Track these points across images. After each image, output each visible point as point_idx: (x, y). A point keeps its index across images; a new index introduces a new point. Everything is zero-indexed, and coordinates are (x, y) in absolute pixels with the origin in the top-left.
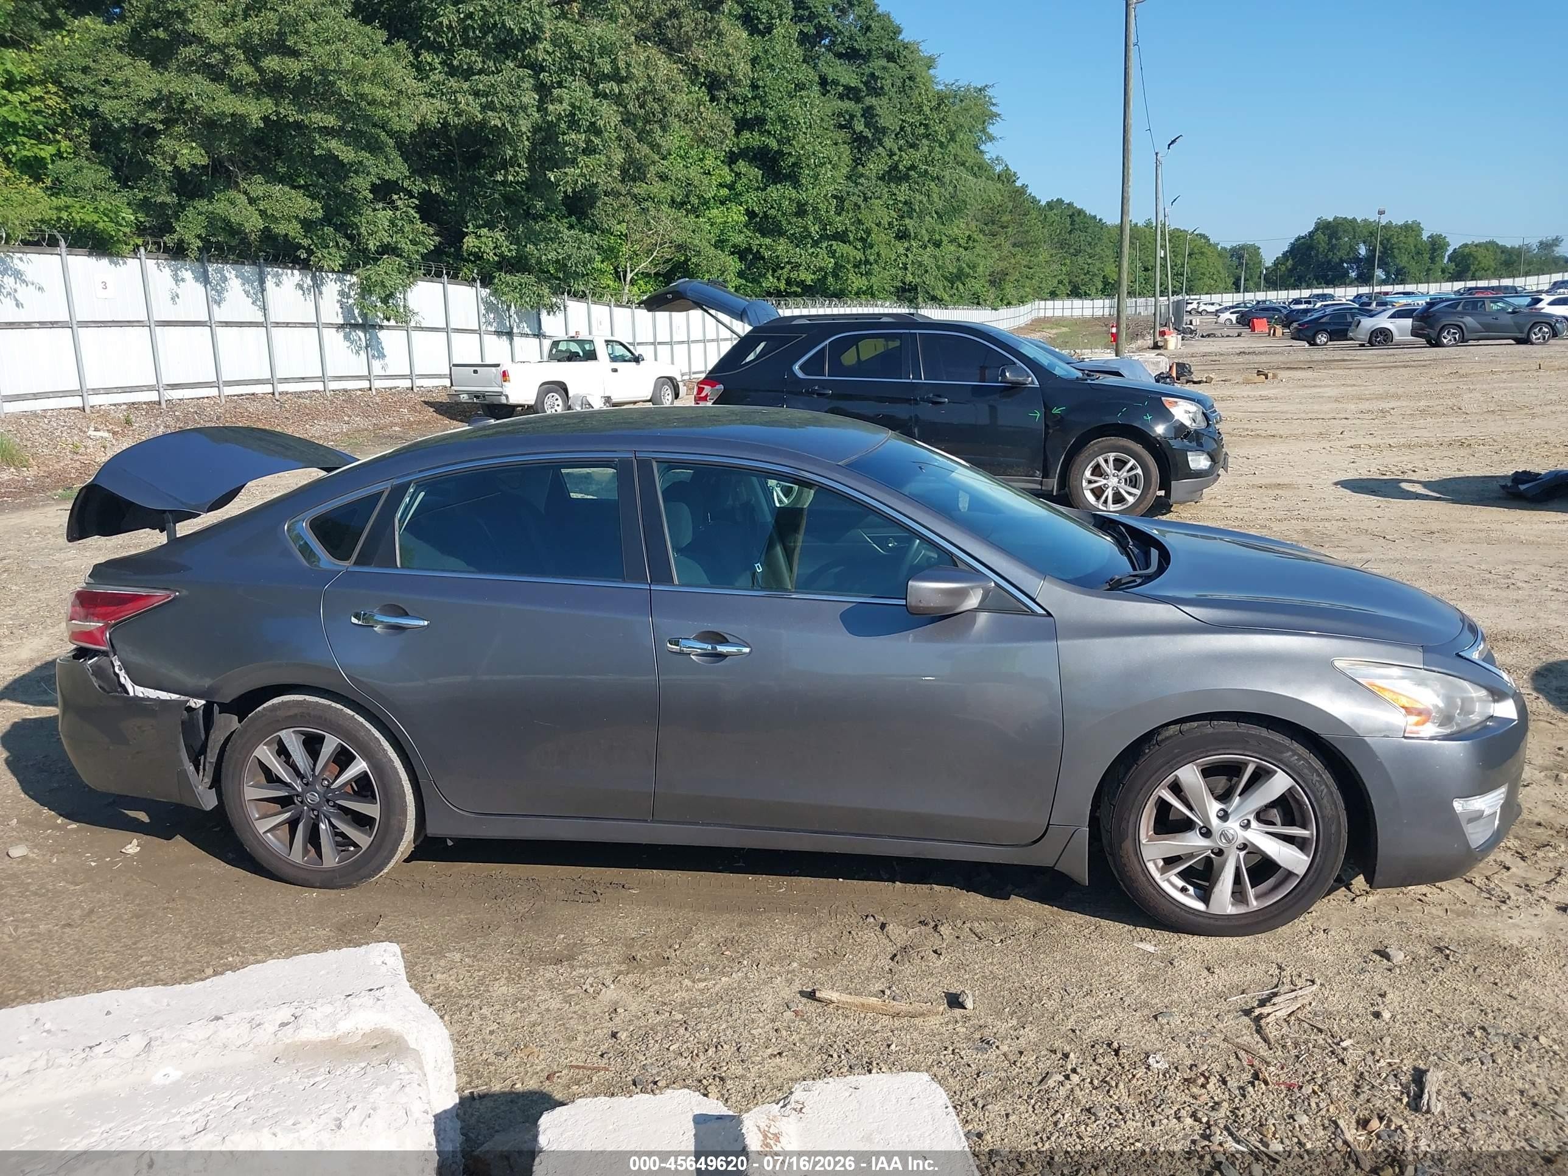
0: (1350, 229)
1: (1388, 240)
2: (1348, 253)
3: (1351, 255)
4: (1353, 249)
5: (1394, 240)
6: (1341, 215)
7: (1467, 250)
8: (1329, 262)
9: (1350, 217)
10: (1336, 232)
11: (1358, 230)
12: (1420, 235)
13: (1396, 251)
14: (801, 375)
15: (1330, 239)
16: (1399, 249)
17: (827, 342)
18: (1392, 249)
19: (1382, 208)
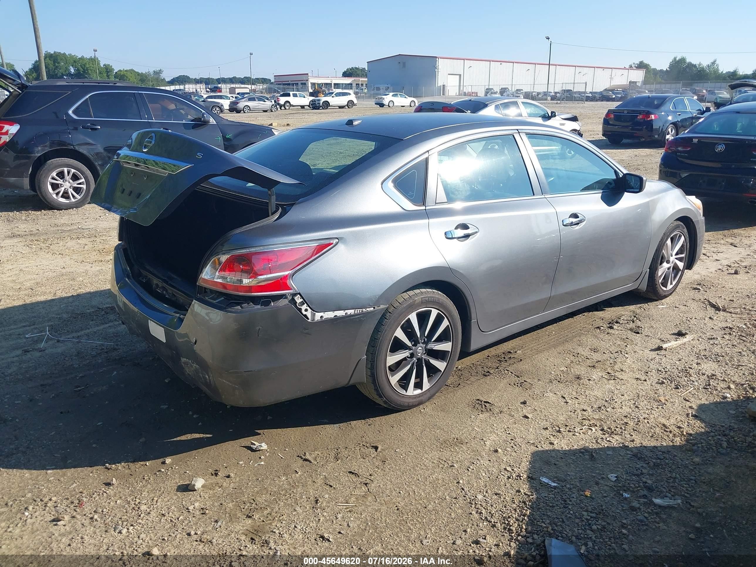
0: (64, 58)
1: (84, 65)
2: (66, 71)
3: (67, 72)
4: (67, 69)
5: (87, 66)
6: (58, 51)
7: (122, 73)
8: (56, 75)
9: (62, 52)
10: (57, 59)
11: (68, 59)
12: (99, 64)
13: (90, 71)
14: (75, 117)
15: (54, 62)
16: (91, 70)
17: (87, 97)
18: (87, 70)
19: (95, 48)
